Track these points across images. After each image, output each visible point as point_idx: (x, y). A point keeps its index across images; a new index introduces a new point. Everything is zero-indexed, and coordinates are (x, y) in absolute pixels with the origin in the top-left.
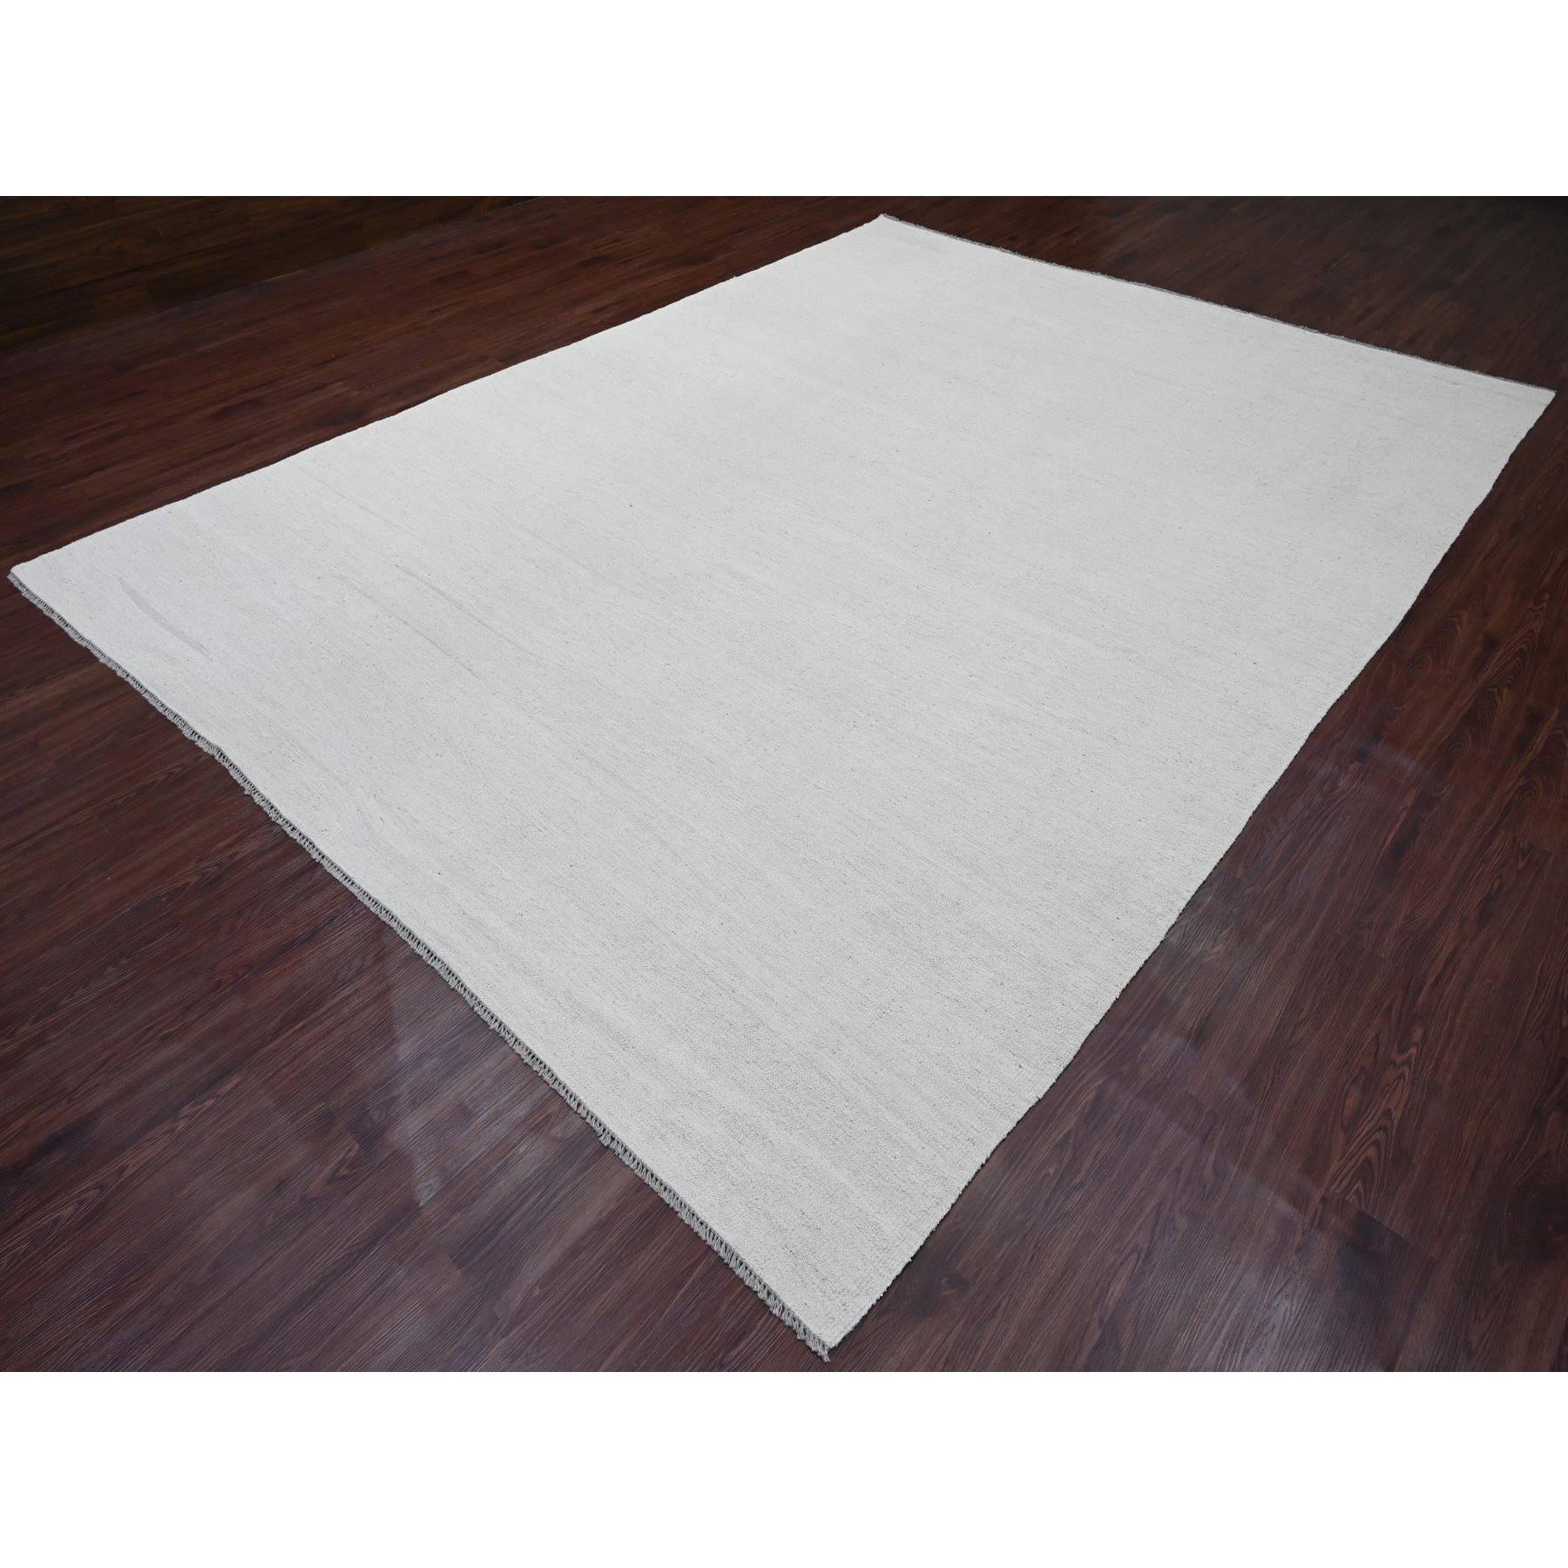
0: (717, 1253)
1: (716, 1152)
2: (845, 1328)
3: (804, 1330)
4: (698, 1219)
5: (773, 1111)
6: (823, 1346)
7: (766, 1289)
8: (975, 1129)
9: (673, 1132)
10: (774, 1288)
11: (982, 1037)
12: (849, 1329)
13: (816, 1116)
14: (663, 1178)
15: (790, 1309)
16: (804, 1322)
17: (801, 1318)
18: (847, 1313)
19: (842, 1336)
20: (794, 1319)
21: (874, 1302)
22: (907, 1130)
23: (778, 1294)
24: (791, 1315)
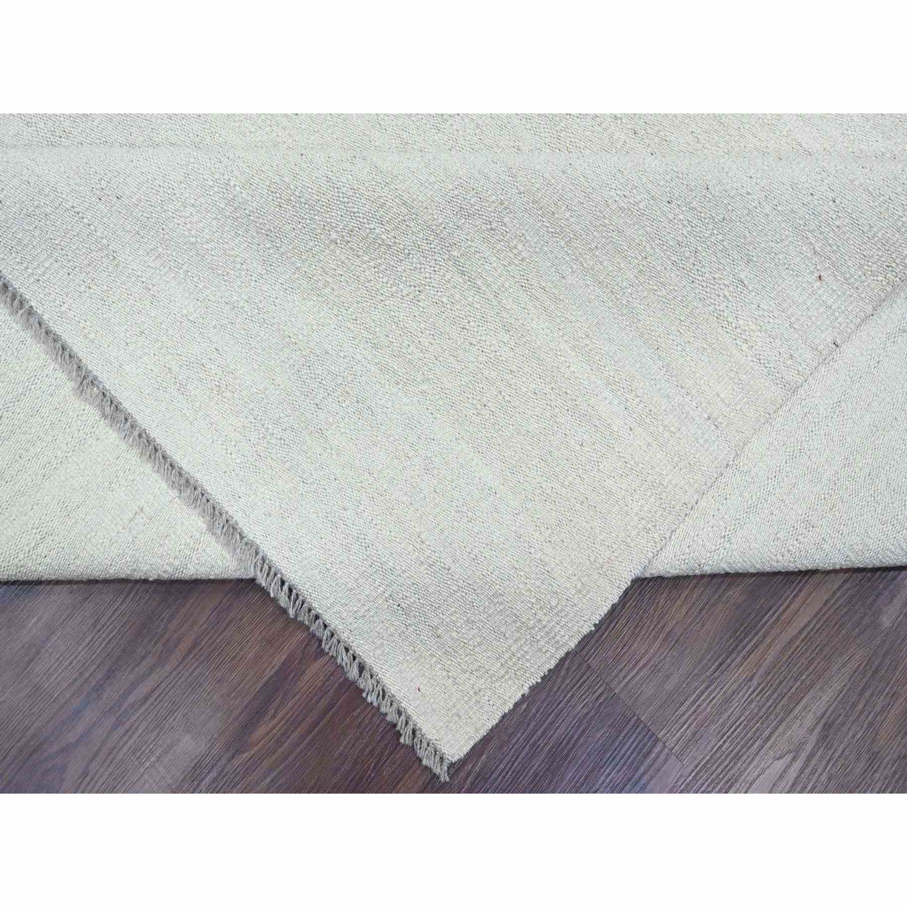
0: (274, 600)
1: (277, 422)
2: (477, 730)
3: (414, 732)
4: (242, 538)
5: (375, 347)
6: (442, 758)
7: (357, 661)
8: (723, 400)
9: (200, 379)
10: (369, 661)
11: (768, 209)
12: (483, 732)
13: (451, 359)
14: (184, 466)
15: (393, 696)
16: (415, 718)
17: (409, 711)
18: (481, 708)
19: (472, 743)
20: (399, 713)
21: (526, 690)
22: (606, 394)
23: (376, 669)
24: (395, 705)
